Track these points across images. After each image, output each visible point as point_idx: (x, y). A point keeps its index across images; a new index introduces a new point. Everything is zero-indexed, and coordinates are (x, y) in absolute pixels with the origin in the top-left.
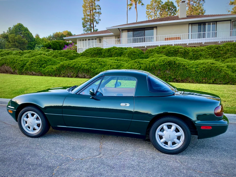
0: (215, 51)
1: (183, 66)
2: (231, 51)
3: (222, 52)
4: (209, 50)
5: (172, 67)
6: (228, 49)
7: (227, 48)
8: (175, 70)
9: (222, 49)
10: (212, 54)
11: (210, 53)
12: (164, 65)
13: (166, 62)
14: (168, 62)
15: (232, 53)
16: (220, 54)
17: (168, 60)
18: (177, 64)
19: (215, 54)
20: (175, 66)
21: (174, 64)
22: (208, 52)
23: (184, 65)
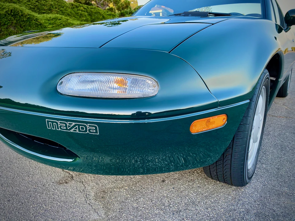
0: (37, 5)
1: (35, 20)
2: (56, 8)
3: (45, 8)
4: (30, 3)
5: (19, 20)
6: (51, 5)
7: (51, 3)
8: (24, 26)
9: (44, 4)
10: (34, 9)
11: (32, 7)
12: (5, 15)
13: (8, 11)
14: (11, 10)
15: (57, 10)
16: (44, 10)
17: (11, 8)
18: (26, 16)
19: (38, 9)
20: (25, 19)
21: (22, 15)
22: (28, 5)
23: (37, 19)
